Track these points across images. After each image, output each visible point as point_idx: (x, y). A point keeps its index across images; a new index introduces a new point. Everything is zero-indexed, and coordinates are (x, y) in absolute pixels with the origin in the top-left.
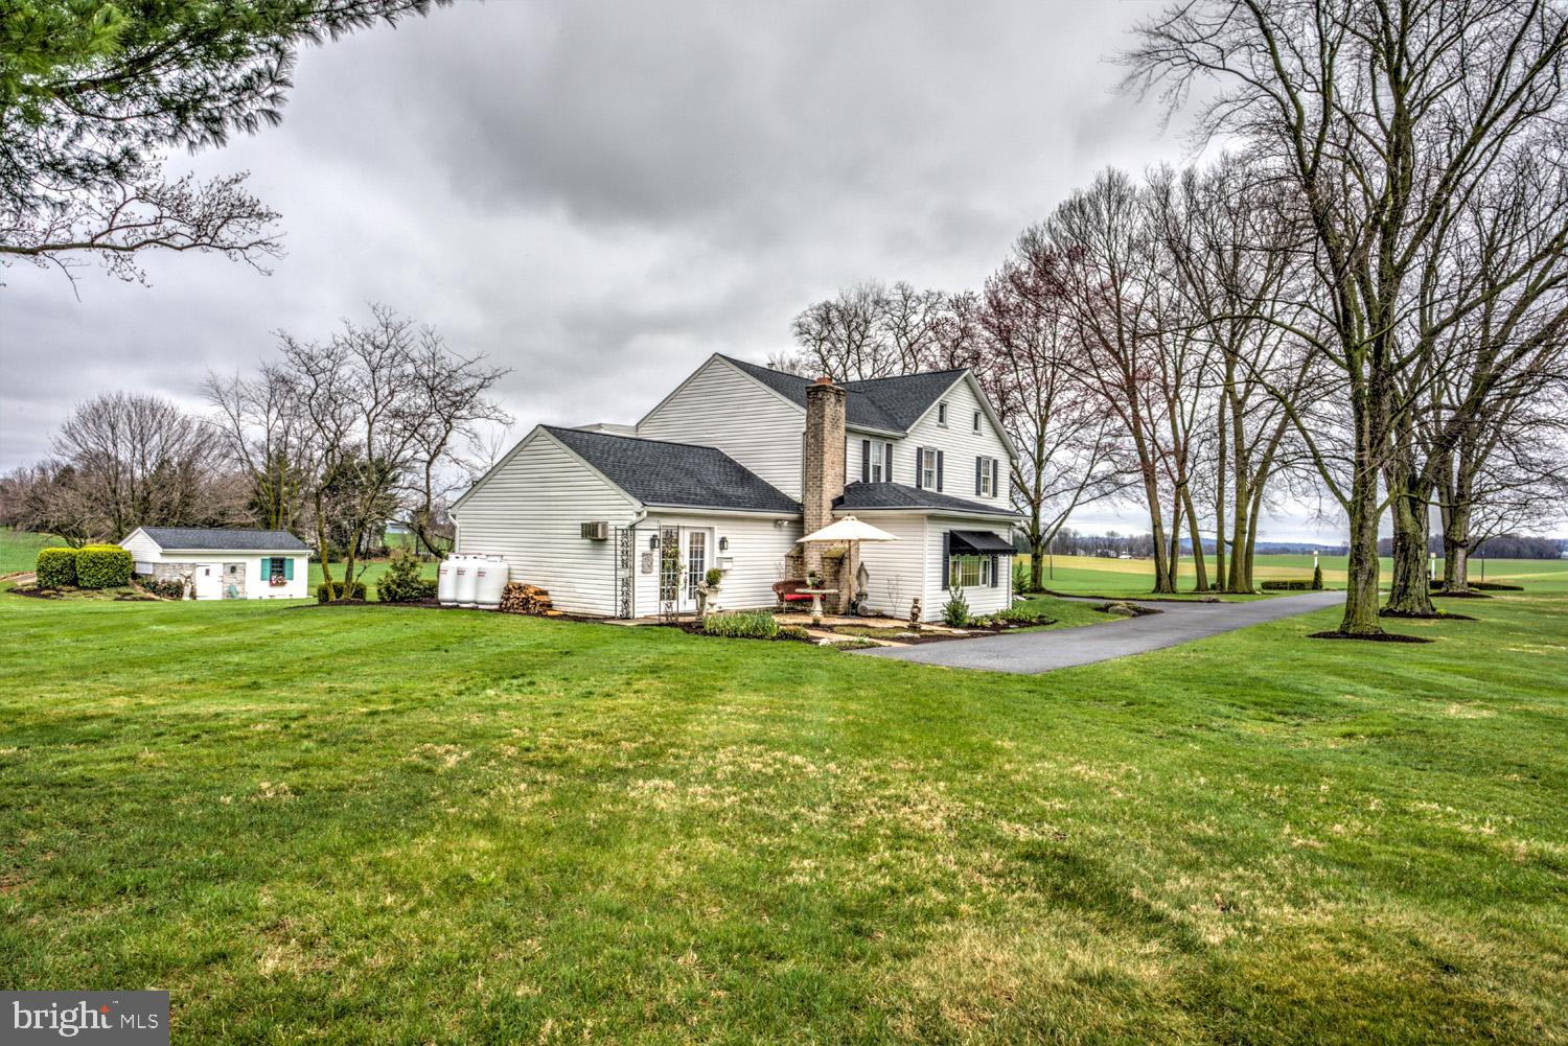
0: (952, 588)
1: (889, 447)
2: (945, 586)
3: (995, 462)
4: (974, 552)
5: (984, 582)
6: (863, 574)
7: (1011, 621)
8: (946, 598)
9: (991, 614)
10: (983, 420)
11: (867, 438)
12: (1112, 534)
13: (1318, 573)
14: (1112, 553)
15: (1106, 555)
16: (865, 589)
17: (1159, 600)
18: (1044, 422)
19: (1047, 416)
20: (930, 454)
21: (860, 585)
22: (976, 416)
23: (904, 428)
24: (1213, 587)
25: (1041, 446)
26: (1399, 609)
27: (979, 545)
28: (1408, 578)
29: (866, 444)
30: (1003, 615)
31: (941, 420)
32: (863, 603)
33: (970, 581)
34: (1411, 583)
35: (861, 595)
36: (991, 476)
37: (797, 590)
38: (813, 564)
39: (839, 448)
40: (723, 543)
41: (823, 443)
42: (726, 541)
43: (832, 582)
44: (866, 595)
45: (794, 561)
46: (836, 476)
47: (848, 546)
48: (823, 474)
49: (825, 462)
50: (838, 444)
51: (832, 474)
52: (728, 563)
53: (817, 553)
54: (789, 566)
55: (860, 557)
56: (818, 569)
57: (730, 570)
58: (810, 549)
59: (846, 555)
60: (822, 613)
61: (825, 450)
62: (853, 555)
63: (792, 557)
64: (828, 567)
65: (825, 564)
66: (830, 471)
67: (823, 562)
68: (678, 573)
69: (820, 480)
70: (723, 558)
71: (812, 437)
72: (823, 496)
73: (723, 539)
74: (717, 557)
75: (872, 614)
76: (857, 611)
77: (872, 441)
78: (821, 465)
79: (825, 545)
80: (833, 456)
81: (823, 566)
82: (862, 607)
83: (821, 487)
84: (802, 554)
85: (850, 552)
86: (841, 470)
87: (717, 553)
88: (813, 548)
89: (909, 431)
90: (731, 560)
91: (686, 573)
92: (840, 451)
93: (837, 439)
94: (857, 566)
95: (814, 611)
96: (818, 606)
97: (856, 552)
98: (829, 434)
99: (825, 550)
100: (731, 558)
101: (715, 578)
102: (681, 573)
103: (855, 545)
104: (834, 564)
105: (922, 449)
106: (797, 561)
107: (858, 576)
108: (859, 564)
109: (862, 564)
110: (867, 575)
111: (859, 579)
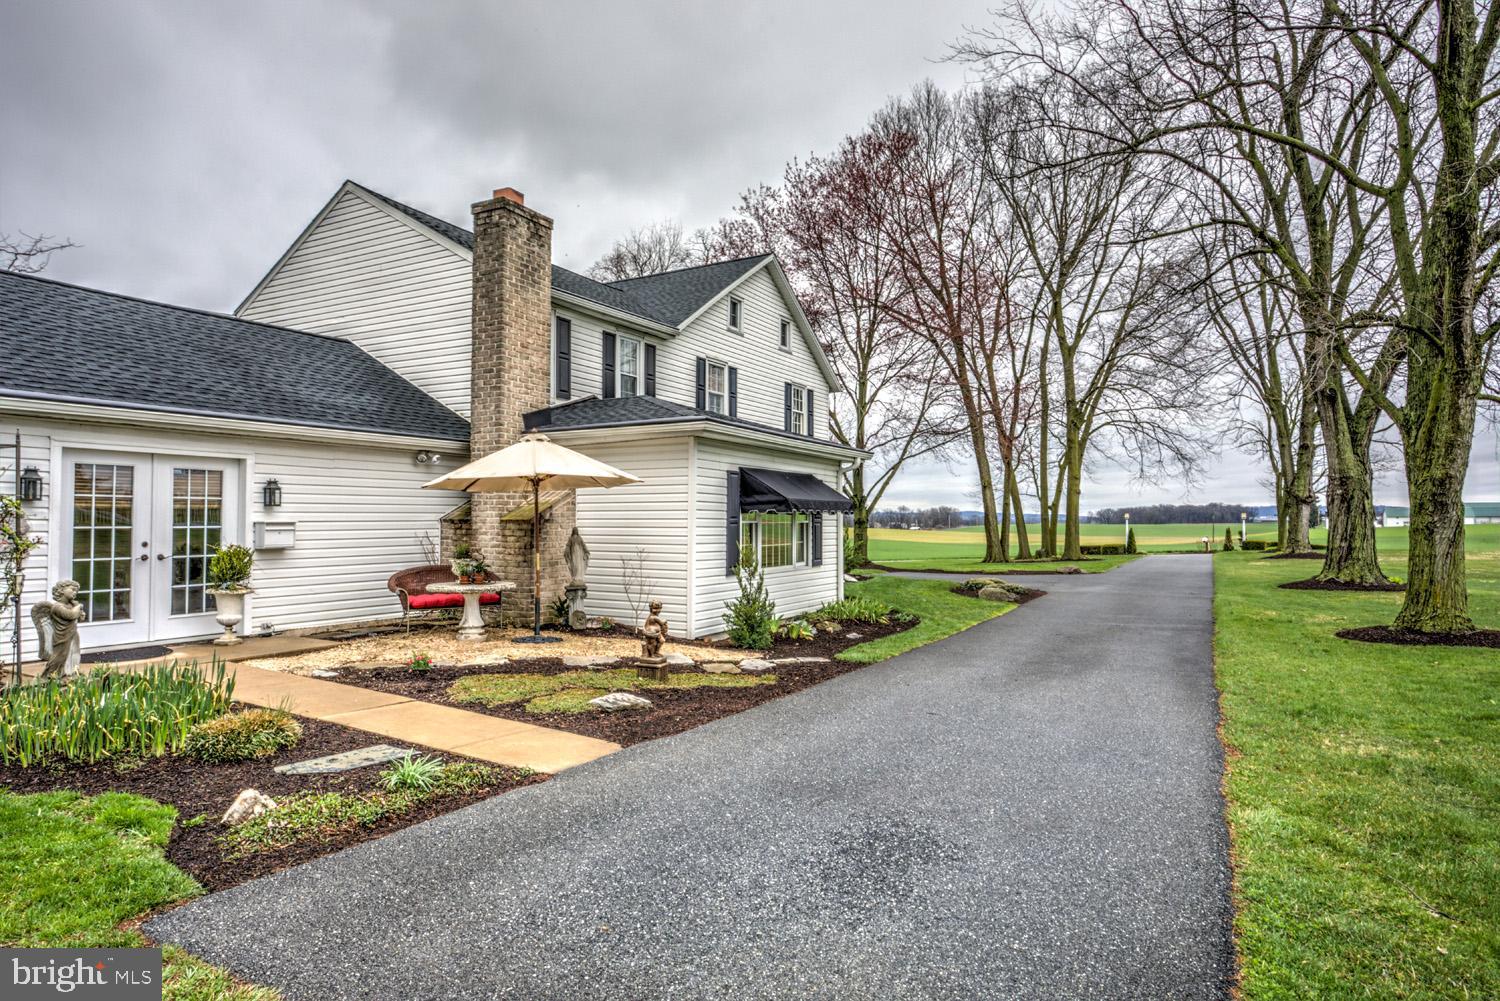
0: (743, 573)
1: (651, 351)
2: (731, 572)
3: (810, 393)
4: (784, 505)
5: (800, 558)
6: (578, 551)
7: (849, 624)
8: (732, 591)
9: (812, 610)
10: (792, 330)
11: (611, 330)
12: (903, 508)
13: (1131, 536)
14: (904, 525)
15: (899, 527)
16: (582, 578)
17: (1011, 573)
18: (867, 357)
19: (870, 348)
20: (717, 368)
21: (573, 571)
22: (784, 326)
23: (675, 323)
24: (1039, 554)
25: (863, 385)
26: (1342, 578)
27: (792, 494)
28: (1352, 536)
29: (609, 340)
30: (832, 613)
31: (734, 321)
32: (578, 606)
33: (777, 557)
34: (1357, 543)
35: (576, 590)
36: (805, 411)
37: (431, 587)
38: (486, 533)
39: (539, 322)
40: (271, 494)
41: (501, 306)
42: (279, 489)
43: (519, 567)
44: (584, 590)
45: (456, 529)
46: (532, 371)
47: (553, 499)
48: (503, 364)
49: (507, 343)
50: (535, 313)
51: (524, 367)
52: (283, 534)
53: (493, 509)
54: (447, 538)
55: (574, 515)
56: (495, 542)
57: (292, 548)
58: (482, 506)
59: (547, 516)
60: (482, 631)
61: (507, 319)
62: (562, 515)
63: (452, 521)
64: (512, 538)
65: (507, 533)
66: (518, 360)
67: (504, 529)
68: (134, 558)
69: (498, 376)
70: (268, 524)
71: (482, 297)
72: (504, 405)
73: (273, 486)
74: (256, 520)
75: (595, 626)
76: (567, 621)
77: (620, 335)
78: (499, 348)
79: (508, 497)
80: (524, 333)
81: (504, 536)
82: (576, 613)
83: (499, 388)
84: (468, 512)
85: (551, 507)
86: (544, 361)
87: (255, 513)
88: (486, 503)
89: (681, 327)
90: (291, 528)
91: (161, 558)
92: (541, 327)
93: (534, 304)
94: (567, 533)
95: (465, 628)
96: (472, 618)
97: (568, 510)
98: (516, 291)
99: (507, 503)
100: (292, 524)
101: (232, 568)
102: (144, 558)
103: (568, 495)
104: (522, 533)
105: (704, 360)
106: (460, 528)
107: (569, 555)
108: (570, 531)
109: (575, 532)
110: (586, 552)
111: (571, 560)
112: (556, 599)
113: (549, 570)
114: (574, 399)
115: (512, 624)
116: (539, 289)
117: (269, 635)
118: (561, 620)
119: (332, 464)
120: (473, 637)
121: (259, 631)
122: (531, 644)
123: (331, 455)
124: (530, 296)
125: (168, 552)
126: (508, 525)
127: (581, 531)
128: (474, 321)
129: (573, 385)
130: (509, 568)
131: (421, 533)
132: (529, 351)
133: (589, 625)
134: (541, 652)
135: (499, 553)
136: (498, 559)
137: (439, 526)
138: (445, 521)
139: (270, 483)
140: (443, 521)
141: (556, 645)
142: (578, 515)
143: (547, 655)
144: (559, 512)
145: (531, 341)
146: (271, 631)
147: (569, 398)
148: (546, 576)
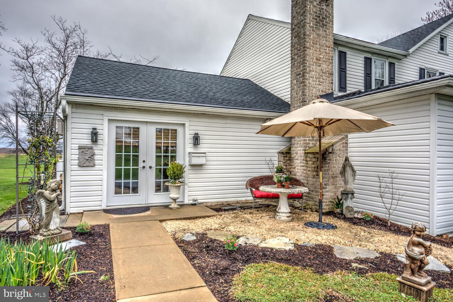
1: (392, 65)
6: (349, 171)
11: (369, 56)
16: (351, 186)
20: (432, 74)
21: (346, 182)
23: (408, 49)
29: (368, 62)
31: (441, 49)
32: (348, 203)
37: (261, 188)
38: (298, 159)
39: (327, 46)
40: (196, 140)
41: (305, 38)
42: (199, 137)
43: (314, 178)
44: (353, 194)
45: (284, 157)
46: (323, 73)
47: (334, 141)
48: (306, 70)
49: (308, 58)
50: (324, 42)
51: (318, 71)
52: (200, 158)
53: (301, 146)
54: (280, 161)
55: (347, 150)
56: (302, 164)
57: (205, 165)
58: (296, 145)
59: (330, 150)
60: (289, 215)
61: (308, 45)
62: (340, 150)
63: (283, 153)
64: (311, 162)
65: (308, 159)
66: (314, 67)
67: (306, 157)
68: (139, 167)
69: (303, 76)
70: (193, 153)
71: (295, 37)
72: (307, 91)
73: (196, 136)
74: (190, 151)
75: (360, 216)
76: (342, 211)
77: (374, 58)
78: (304, 62)
79: (309, 140)
80: (318, 53)
81: (306, 161)
82: (348, 207)
83: (304, 82)
84: (290, 149)
85: (333, 145)
86: (330, 67)
87: (190, 148)
88: (297, 144)
89: (411, 51)
90: (204, 155)
91: (150, 167)
92: (328, 49)
93: (323, 37)
94: (342, 161)
95: (279, 213)
96: (284, 208)
97: (343, 147)
98: (313, 30)
99: (309, 143)
100: (205, 153)
101: (174, 173)
102: (144, 167)
103: (343, 138)
104: (315, 160)
105: (424, 69)
106: (286, 157)
107: (343, 172)
108: (344, 159)
109: (347, 159)
110: (354, 171)
111: (345, 176)
112: (335, 197)
113: (331, 180)
114: (348, 92)
115: (311, 209)
116: (327, 28)
117: (195, 204)
118: (338, 210)
119: (224, 126)
120: (283, 218)
121: (191, 202)
122: (315, 230)
123: (224, 121)
124: (321, 32)
125: (154, 165)
126: (309, 155)
127: (350, 159)
128: (292, 51)
129: (348, 85)
130: (309, 178)
131: (268, 159)
132: (321, 62)
133: (356, 216)
134: (319, 238)
135: (304, 170)
136: (303, 173)
137: (277, 155)
138: (280, 153)
139: (195, 134)
140: (279, 153)
141: (331, 231)
142: (349, 150)
143: (323, 242)
144: (338, 148)
145: (321, 57)
146: (197, 202)
147: (346, 92)
148: (330, 184)
